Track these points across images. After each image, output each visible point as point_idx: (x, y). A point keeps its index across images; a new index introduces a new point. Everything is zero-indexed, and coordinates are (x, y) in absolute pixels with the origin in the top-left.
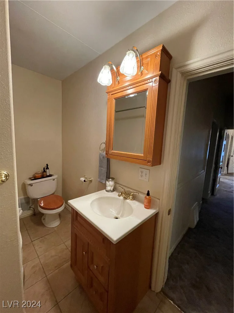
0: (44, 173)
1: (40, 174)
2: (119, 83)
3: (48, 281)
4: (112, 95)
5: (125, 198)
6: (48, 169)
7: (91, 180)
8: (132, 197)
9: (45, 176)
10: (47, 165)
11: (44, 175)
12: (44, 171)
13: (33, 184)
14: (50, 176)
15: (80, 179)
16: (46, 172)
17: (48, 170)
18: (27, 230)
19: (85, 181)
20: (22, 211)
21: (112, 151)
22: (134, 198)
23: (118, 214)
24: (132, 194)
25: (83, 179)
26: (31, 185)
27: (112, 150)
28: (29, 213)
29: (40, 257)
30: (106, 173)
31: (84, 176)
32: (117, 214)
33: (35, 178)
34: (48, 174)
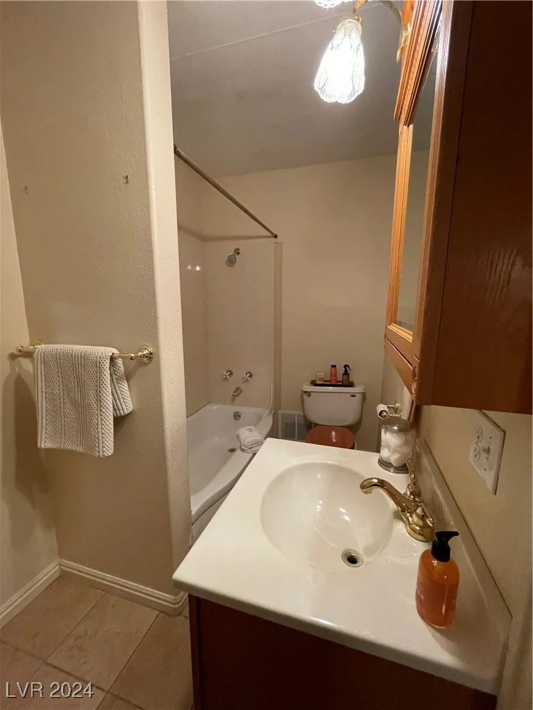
15: (377, 407)
19: (380, 414)
24: (419, 509)
25: (382, 408)
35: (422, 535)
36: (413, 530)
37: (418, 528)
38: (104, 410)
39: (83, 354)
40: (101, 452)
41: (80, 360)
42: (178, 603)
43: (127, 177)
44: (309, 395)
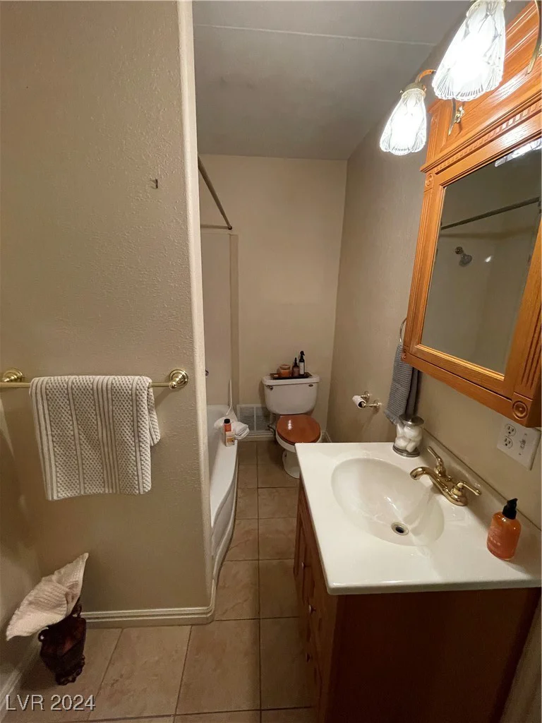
0: (296, 370)
1: (287, 371)
2: (461, 128)
3: (258, 569)
4: (437, 174)
5: (438, 488)
6: (303, 361)
7: (375, 407)
8: (460, 493)
9: (296, 375)
10: (302, 353)
11: (293, 372)
12: (296, 365)
13: (274, 387)
14: (306, 376)
15: (353, 398)
16: (298, 367)
17: (302, 365)
18: (257, 465)
19: (360, 405)
20: (248, 430)
21: (419, 347)
22: (466, 499)
23: (409, 519)
24: (460, 485)
25: (358, 399)
26: (271, 387)
27: (420, 343)
28: (264, 435)
29: (260, 520)
30: (405, 401)
31: (365, 394)
32: (405, 519)
33: (278, 376)
34: (302, 372)
35: (460, 501)
36: (454, 499)
37: (456, 497)
38: (143, 445)
39: (109, 387)
40: (141, 488)
41: (105, 393)
42: (209, 613)
43: (157, 181)
44: (272, 389)
